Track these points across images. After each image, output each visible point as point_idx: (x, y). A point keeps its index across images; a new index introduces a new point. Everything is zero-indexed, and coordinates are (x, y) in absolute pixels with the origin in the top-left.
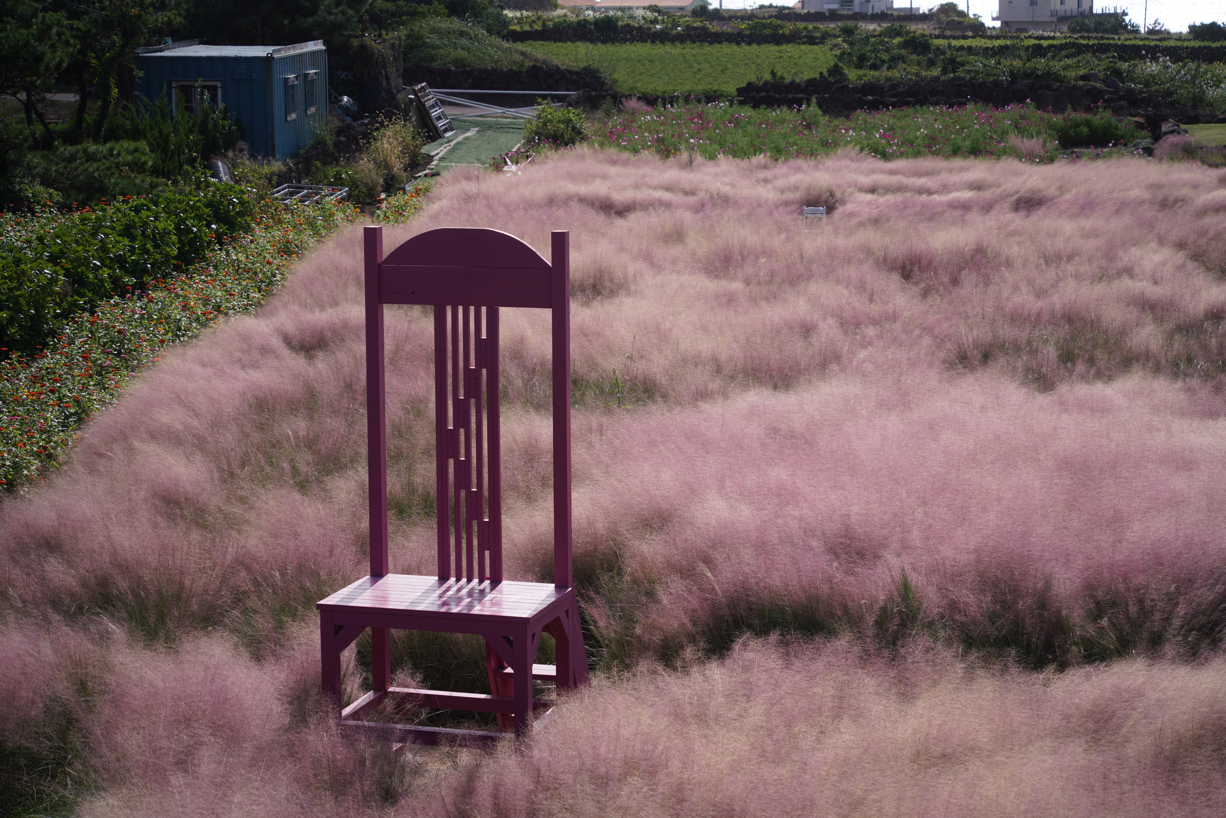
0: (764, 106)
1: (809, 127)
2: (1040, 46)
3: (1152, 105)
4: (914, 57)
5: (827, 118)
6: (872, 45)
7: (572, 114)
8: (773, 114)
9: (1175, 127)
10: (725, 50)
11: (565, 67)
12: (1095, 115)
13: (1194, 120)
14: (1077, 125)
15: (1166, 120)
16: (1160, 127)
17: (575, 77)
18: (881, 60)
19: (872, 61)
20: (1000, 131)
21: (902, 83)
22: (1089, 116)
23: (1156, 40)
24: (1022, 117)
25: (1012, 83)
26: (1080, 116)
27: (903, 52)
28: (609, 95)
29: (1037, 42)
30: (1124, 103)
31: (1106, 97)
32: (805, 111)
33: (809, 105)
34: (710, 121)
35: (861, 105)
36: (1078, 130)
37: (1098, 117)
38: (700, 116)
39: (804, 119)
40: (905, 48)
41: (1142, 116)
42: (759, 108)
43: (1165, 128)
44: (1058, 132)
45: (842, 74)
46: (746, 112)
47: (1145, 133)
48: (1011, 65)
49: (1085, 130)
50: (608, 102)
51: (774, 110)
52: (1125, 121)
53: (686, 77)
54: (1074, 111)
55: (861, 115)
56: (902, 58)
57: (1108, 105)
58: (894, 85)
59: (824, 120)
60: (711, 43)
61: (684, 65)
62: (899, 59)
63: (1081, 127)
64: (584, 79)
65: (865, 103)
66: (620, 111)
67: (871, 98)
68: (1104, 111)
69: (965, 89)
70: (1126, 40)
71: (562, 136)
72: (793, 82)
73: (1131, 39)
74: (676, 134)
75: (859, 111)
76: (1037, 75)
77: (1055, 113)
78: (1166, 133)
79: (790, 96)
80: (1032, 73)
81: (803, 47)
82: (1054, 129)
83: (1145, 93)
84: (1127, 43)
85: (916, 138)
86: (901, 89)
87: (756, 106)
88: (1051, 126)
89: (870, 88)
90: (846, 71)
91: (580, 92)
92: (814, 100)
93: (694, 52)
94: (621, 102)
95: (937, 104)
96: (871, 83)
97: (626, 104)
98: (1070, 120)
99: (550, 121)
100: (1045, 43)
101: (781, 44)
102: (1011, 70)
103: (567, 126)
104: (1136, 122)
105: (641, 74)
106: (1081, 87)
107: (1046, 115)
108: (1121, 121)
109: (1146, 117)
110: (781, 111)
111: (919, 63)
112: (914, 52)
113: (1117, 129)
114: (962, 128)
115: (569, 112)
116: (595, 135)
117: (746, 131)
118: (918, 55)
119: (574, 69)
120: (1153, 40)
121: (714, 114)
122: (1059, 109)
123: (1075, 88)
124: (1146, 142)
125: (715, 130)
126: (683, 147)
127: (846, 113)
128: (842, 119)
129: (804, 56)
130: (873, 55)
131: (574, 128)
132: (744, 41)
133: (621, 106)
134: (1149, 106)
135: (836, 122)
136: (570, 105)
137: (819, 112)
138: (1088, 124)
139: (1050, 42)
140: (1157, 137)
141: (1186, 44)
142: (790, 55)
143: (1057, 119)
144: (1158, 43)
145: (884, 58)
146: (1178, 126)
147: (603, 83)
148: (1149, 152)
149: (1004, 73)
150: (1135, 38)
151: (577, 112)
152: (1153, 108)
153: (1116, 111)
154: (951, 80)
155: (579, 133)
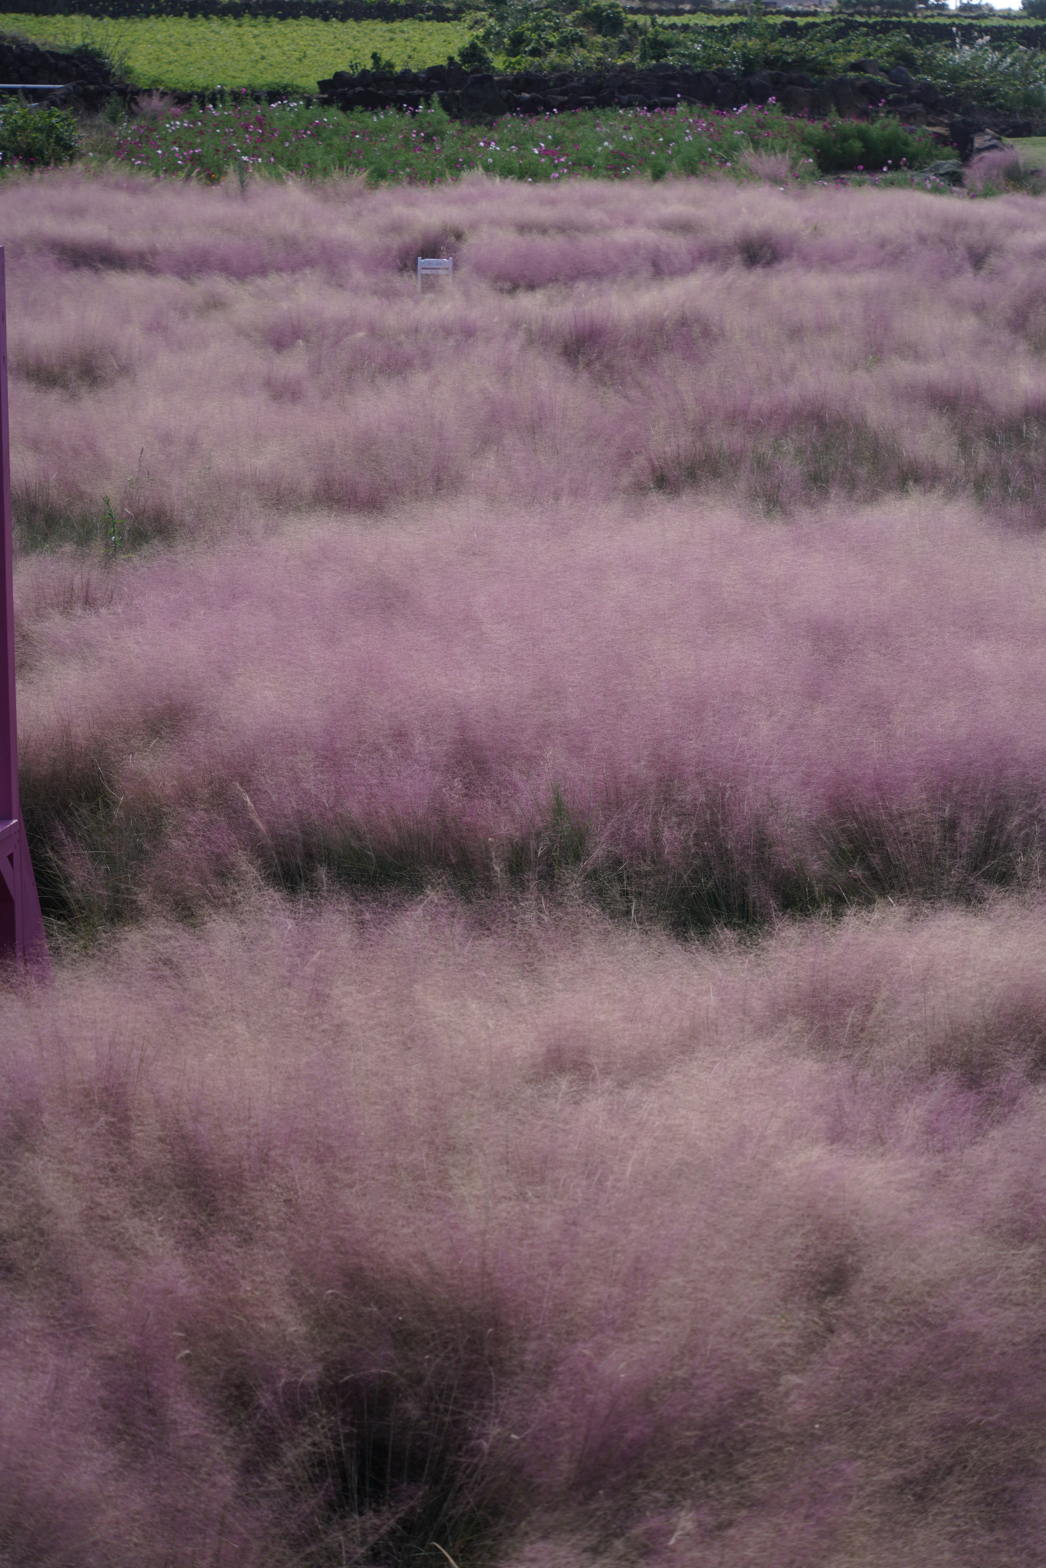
0: (360, 108)
1: (428, 139)
2: (794, 24)
3: (961, 109)
4: (599, 39)
5: (457, 125)
6: (534, 20)
7: (57, 116)
8: (374, 119)
9: (995, 141)
10: (305, 28)
11: (47, 48)
12: (873, 121)
13: (1022, 131)
14: (845, 138)
15: (980, 130)
16: (972, 141)
17: (63, 63)
18: (547, 43)
19: (533, 45)
20: (725, 146)
21: (576, 74)
22: (864, 124)
23: (971, 18)
24: (761, 125)
25: (746, 73)
26: (851, 124)
27: (581, 30)
28: (115, 89)
29: (788, 19)
30: (919, 107)
31: (891, 97)
32: (425, 115)
33: (428, 106)
34: (275, 130)
35: (513, 106)
36: (846, 145)
37: (878, 125)
38: (260, 122)
39: (421, 128)
40: (584, 25)
41: (947, 125)
42: (352, 110)
43: (979, 141)
44: (816, 147)
45: (484, 61)
46: (333, 116)
47: (948, 150)
48: (745, 46)
49: (857, 145)
50: (115, 99)
51: (376, 113)
52: (919, 132)
53: (241, 67)
54: (841, 116)
55: (510, 123)
56: (579, 40)
57: (894, 106)
58: (563, 78)
59: (452, 128)
60: (282, 18)
61: (240, 50)
62: (574, 41)
63: (851, 141)
64: (77, 66)
65: (519, 103)
66: (132, 114)
67: (527, 95)
68: (887, 117)
69: (675, 83)
70: (926, 17)
71: (40, 153)
72: (406, 72)
73: (932, 16)
74: (221, 149)
75: (508, 116)
76: (786, 63)
77: (812, 119)
78: (980, 150)
79: (401, 92)
80: (777, 59)
81: (427, 25)
82: (810, 143)
83: (950, 91)
84: (926, 21)
85: (596, 155)
86: (574, 84)
87: (347, 107)
88: (806, 140)
89: (526, 81)
90: (490, 55)
91: (70, 86)
92: (435, 97)
93: (256, 32)
94: (133, 100)
95: (628, 105)
96: (528, 73)
97: (143, 104)
98: (834, 129)
99: (22, 129)
100: (801, 21)
101: (393, 20)
102: (744, 54)
103: (49, 136)
104: (935, 133)
105: (170, 63)
106: (852, 82)
107: (798, 123)
108: (912, 132)
109: (952, 126)
110: (385, 114)
111: (605, 47)
112: (599, 31)
113: (906, 144)
114: (667, 142)
115: (51, 116)
116: (93, 151)
117: (331, 145)
118: (605, 36)
119: (62, 51)
120: (966, 18)
121: (280, 119)
122: (817, 111)
123: (842, 82)
124: (950, 164)
125: (282, 142)
126: (231, 169)
127: (489, 118)
128: (482, 129)
129: (429, 38)
130: (534, 36)
131: (59, 140)
132: (336, 16)
133: (133, 106)
134: (956, 111)
135: (473, 132)
136: (53, 103)
137: (445, 117)
138: (862, 136)
139: (810, 19)
140: (966, 154)
141: (1015, 24)
142: (406, 36)
143: (815, 128)
144: (974, 22)
145: (552, 40)
146: (999, 139)
147: (108, 73)
148: (955, 179)
149: (733, 59)
150: (940, 15)
151: (63, 113)
152: (963, 114)
153: (907, 118)
154: (652, 70)
155: (68, 147)
